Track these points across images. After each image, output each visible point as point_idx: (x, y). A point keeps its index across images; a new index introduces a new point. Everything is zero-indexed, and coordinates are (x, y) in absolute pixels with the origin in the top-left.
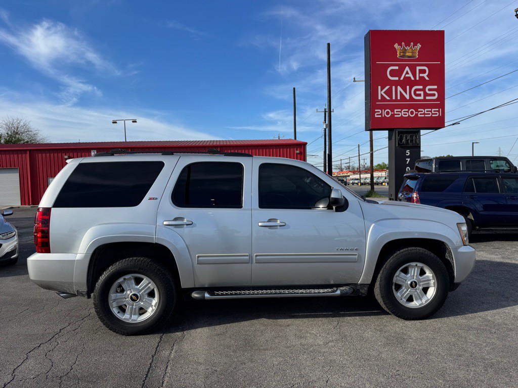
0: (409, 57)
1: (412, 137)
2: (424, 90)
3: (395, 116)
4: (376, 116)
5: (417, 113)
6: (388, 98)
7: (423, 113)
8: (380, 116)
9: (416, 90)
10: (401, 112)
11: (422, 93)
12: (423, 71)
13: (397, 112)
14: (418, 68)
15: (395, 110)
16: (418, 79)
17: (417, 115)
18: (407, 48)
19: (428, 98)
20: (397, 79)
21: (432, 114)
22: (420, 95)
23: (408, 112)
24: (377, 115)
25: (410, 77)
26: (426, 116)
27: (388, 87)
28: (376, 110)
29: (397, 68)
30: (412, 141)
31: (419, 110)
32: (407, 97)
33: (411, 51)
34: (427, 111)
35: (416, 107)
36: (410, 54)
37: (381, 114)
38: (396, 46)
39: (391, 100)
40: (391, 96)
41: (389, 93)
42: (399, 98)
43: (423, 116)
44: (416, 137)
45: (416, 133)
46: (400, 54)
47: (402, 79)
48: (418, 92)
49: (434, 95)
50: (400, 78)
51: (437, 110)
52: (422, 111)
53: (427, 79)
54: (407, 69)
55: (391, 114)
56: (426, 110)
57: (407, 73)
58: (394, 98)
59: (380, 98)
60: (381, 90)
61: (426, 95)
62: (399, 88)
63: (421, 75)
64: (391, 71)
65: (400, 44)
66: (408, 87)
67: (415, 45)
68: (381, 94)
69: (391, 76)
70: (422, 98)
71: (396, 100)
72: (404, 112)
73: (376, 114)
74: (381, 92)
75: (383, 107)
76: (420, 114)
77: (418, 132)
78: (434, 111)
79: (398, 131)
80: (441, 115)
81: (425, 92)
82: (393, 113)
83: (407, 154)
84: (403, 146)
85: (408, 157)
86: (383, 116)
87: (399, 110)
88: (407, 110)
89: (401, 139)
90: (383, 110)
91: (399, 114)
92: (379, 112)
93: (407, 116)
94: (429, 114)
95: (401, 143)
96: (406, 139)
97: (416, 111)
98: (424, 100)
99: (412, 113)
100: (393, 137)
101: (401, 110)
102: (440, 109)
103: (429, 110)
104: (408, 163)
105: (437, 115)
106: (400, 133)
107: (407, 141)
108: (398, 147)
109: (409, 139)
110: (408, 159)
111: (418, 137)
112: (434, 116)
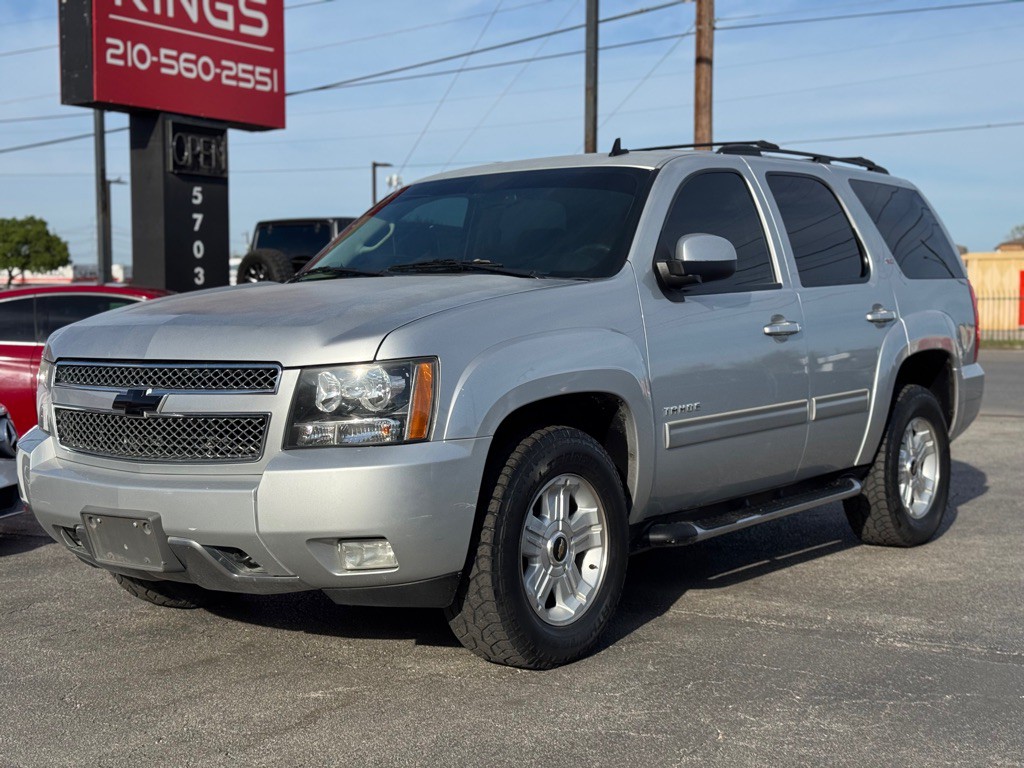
1: (207, 146)
2: (232, 1)
3: (164, 71)
4: (110, 60)
5: (218, 71)
6: (142, 7)
7: (232, 73)
8: (120, 63)
10: (176, 59)
11: (229, 9)
13: (167, 57)
15: (163, 52)
17: (218, 77)
19: (245, 29)
21: (257, 82)
22: (222, 16)
23: (195, 62)
24: (114, 56)
26: (242, 84)
28: (110, 41)
30: (208, 158)
31: (225, 63)
32: (194, 17)
34: (244, 71)
35: (219, 53)
37: (124, 57)
39: (149, 16)
40: (148, 3)
42: (171, 13)
43: (233, 83)
44: (218, 146)
45: (216, 133)
48: (220, 6)
49: (257, 23)
51: (267, 71)
52: (230, 69)
55: (153, 63)
56: (242, 66)
58: (157, 10)
59: (119, 1)
61: (240, 19)
70: (228, 25)
71: (163, 18)
72: (186, 60)
73: (110, 51)
75: (131, 34)
76: (228, 77)
77: (223, 133)
78: (262, 74)
79: (174, 124)
80: (276, 89)
81: (237, 12)
82: (155, 59)
83: (196, 198)
84: (184, 171)
85: (197, 209)
86: (130, 64)
87: (174, 53)
88: (192, 57)
89: (180, 150)
90: (129, 44)
91: (172, 67)
92: (117, 47)
93: (192, 76)
94: (248, 81)
95: (181, 160)
96: (193, 148)
97: (218, 65)
98: (236, 34)
99: (206, 69)
100: (152, 138)
101: (179, 54)
102: (275, 73)
103: (249, 67)
104: (197, 228)
105: (267, 88)
106: (177, 128)
107: (196, 157)
108: (173, 173)
109: (200, 153)
110: (199, 217)
111: (222, 149)
112: (260, 87)
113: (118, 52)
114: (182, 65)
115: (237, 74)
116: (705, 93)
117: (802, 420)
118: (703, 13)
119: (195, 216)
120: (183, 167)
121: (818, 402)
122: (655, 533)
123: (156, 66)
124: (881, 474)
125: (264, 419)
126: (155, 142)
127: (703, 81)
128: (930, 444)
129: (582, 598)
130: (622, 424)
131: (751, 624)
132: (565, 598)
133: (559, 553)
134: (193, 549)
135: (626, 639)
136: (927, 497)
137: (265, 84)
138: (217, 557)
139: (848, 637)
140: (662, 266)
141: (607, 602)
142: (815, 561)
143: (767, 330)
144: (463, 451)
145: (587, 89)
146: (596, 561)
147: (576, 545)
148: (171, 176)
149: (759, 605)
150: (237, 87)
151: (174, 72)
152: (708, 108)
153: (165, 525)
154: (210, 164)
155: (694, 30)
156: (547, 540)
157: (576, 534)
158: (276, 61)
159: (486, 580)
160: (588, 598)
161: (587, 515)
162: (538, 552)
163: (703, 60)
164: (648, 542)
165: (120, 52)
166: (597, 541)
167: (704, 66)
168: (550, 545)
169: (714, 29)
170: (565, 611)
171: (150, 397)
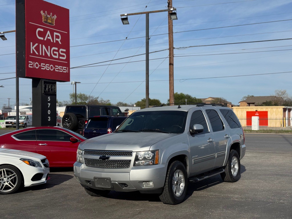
0: (50, 23)
1: (52, 87)
2: (58, 51)
3: (42, 69)
4: (29, 67)
5: (54, 68)
6: (37, 53)
7: (58, 69)
8: (32, 67)
9: (54, 50)
10: (45, 66)
11: (57, 53)
12: (57, 37)
13: (43, 65)
14: (55, 34)
15: (42, 64)
16: (55, 42)
17: (54, 69)
18: (48, 16)
19: (61, 58)
20: (42, 39)
21: (63, 70)
22: (56, 55)
23: (49, 66)
24: (30, 66)
25: (50, 40)
26: (60, 71)
27: (37, 44)
28: (29, 62)
29: (42, 30)
30: (52, 89)
31: (56, 66)
32: (49, 54)
33: (51, 20)
34: (60, 68)
35: (55, 64)
36: (50, 21)
37: (33, 66)
38: (42, 12)
39: (39, 55)
40: (39, 52)
41: (37, 48)
42: (44, 55)
43: (58, 71)
44: (54, 86)
45: (54, 83)
46: (44, 20)
47: (45, 39)
48: (55, 52)
49: (64, 56)
50: (44, 39)
51: (66, 68)
52: (57, 67)
53: (60, 43)
54: (48, 33)
55: (39, 66)
56: (60, 67)
57: (48, 36)
58: (41, 54)
59: (32, 52)
60: (33, 46)
61: (60, 55)
62: (44, 46)
63: (57, 39)
64: (39, 31)
65: (44, 12)
66: (49, 47)
67: (53, 15)
68: (33, 50)
69: (39, 36)
70: (57, 57)
71: (42, 56)
72: (47, 66)
74: (33, 48)
75: (34, 60)
76: (57, 70)
77: (56, 83)
78: (64, 68)
79: (44, 81)
80: (68, 72)
81: (59, 53)
82: (40, 66)
83: (49, 99)
84: (46, 93)
85: (49, 102)
86: (34, 67)
87: (44, 64)
88: (49, 65)
89: (45, 88)
90: (34, 62)
91: (44, 68)
92: (31, 63)
93: (48, 69)
94: (61, 70)
95: (46, 90)
96: (48, 87)
97: (54, 67)
98: (59, 59)
99: (52, 68)
100: (38, 85)
101: (45, 65)
102: (68, 68)
103: (62, 67)
104: (49, 107)
105: (66, 72)
106: (45, 82)
107: (49, 89)
108: (44, 93)
109: (50, 88)
110: (49, 104)
111: (55, 87)
112: (64, 72)
113: (31, 65)
114: (46, 67)
115: (59, 69)
116: (172, 72)
117: (214, 157)
118: (171, 53)
119: (48, 104)
120: (46, 92)
121: (217, 154)
122: (190, 180)
123: (40, 67)
124: (228, 168)
125: (130, 161)
126: (39, 86)
127: (171, 69)
128: (236, 161)
129: (181, 192)
130: (186, 160)
131: (208, 197)
132: (178, 192)
133: (177, 184)
134: (116, 184)
135: (187, 200)
136: (236, 172)
137: (65, 71)
138: (120, 185)
139: (227, 198)
140: (191, 130)
141: (185, 193)
142: (216, 185)
143: (208, 141)
144: (163, 166)
145: (146, 74)
146: (182, 185)
147: (180, 182)
148: (43, 94)
149: (209, 194)
150: (59, 72)
151: (44, 69)
152: (172, 76)
153: (111, 180)
154: (52, 91)
155: (169, 57)
156: (175, 181)
157: (179, 180)
158: (68, 65)
159: (167, 188)
160: (182, 192)
161: (181, 176)
162: (174, 183)
163: (171, 64)
164: (190, 181)
165: (32, 64)
166: (183, 181)
167: (171, 66)
168: (176, 182)
169: (174, 57)
170: (178, 194)
171: (107, 157)
